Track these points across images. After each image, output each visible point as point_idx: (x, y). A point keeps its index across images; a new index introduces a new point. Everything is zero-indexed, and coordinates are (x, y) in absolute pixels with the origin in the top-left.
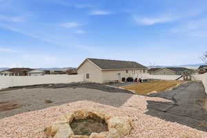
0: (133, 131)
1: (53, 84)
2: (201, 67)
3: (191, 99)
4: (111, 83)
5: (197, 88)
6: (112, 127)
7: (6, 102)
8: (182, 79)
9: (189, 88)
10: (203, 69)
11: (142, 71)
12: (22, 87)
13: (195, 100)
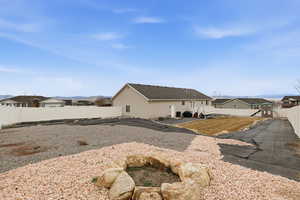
0: (212, 182)
1: (80, 120)
2: (286, 98)
3: (278, 143)
4: (161, 119)
5: (283, 127)
6: (186, 176)
7: (21, 144)
8: (260, 114)
9: (270, 127)
10: (289, 102)
11: (204, 103)
12: (36, 123)
13: (283, 143)
